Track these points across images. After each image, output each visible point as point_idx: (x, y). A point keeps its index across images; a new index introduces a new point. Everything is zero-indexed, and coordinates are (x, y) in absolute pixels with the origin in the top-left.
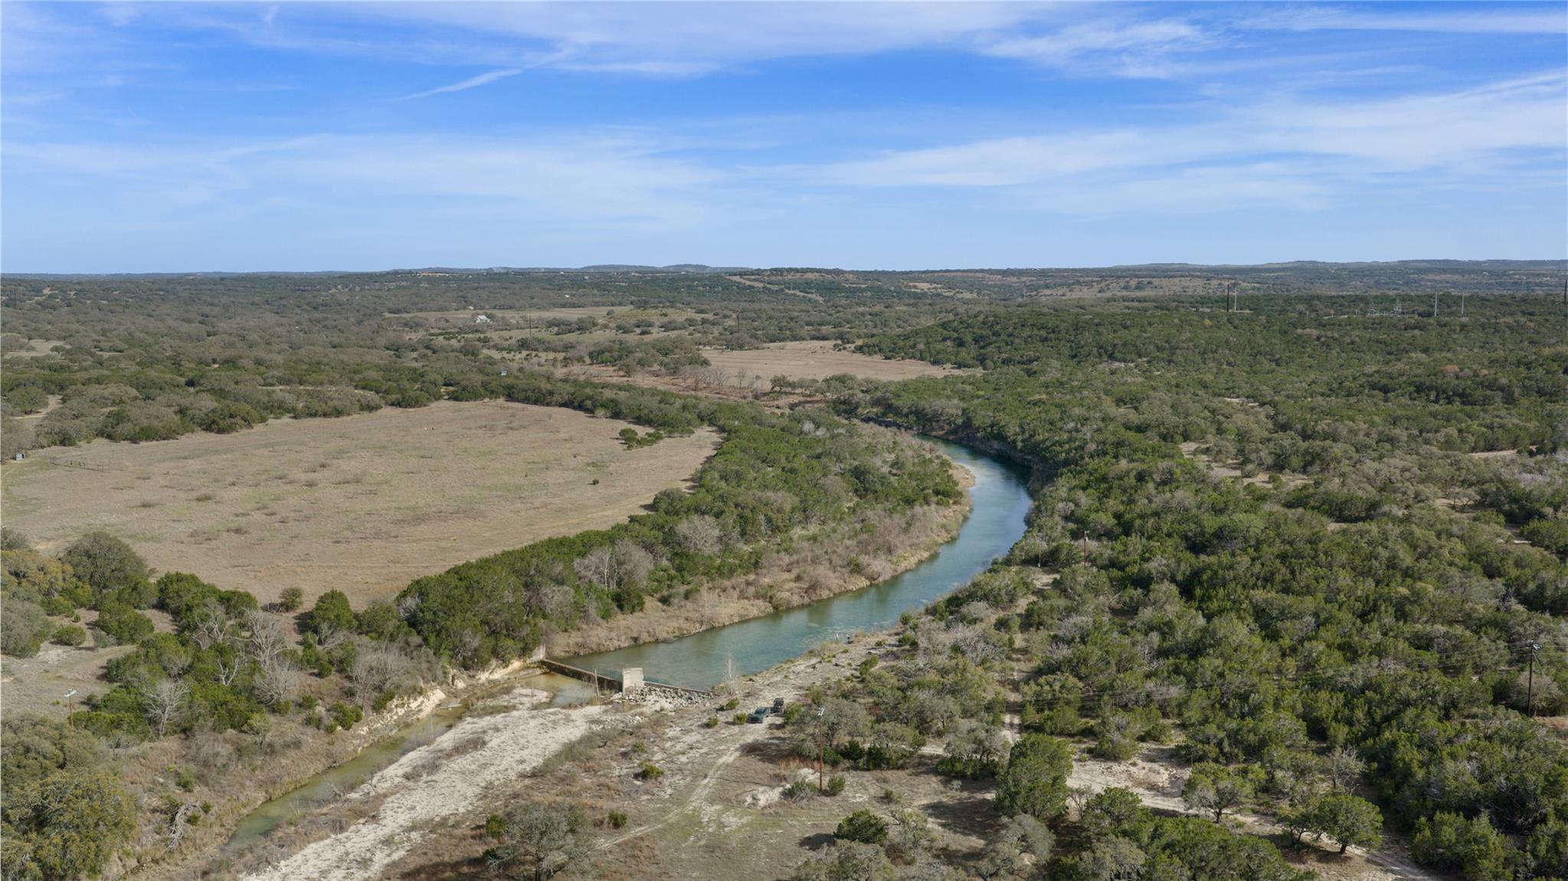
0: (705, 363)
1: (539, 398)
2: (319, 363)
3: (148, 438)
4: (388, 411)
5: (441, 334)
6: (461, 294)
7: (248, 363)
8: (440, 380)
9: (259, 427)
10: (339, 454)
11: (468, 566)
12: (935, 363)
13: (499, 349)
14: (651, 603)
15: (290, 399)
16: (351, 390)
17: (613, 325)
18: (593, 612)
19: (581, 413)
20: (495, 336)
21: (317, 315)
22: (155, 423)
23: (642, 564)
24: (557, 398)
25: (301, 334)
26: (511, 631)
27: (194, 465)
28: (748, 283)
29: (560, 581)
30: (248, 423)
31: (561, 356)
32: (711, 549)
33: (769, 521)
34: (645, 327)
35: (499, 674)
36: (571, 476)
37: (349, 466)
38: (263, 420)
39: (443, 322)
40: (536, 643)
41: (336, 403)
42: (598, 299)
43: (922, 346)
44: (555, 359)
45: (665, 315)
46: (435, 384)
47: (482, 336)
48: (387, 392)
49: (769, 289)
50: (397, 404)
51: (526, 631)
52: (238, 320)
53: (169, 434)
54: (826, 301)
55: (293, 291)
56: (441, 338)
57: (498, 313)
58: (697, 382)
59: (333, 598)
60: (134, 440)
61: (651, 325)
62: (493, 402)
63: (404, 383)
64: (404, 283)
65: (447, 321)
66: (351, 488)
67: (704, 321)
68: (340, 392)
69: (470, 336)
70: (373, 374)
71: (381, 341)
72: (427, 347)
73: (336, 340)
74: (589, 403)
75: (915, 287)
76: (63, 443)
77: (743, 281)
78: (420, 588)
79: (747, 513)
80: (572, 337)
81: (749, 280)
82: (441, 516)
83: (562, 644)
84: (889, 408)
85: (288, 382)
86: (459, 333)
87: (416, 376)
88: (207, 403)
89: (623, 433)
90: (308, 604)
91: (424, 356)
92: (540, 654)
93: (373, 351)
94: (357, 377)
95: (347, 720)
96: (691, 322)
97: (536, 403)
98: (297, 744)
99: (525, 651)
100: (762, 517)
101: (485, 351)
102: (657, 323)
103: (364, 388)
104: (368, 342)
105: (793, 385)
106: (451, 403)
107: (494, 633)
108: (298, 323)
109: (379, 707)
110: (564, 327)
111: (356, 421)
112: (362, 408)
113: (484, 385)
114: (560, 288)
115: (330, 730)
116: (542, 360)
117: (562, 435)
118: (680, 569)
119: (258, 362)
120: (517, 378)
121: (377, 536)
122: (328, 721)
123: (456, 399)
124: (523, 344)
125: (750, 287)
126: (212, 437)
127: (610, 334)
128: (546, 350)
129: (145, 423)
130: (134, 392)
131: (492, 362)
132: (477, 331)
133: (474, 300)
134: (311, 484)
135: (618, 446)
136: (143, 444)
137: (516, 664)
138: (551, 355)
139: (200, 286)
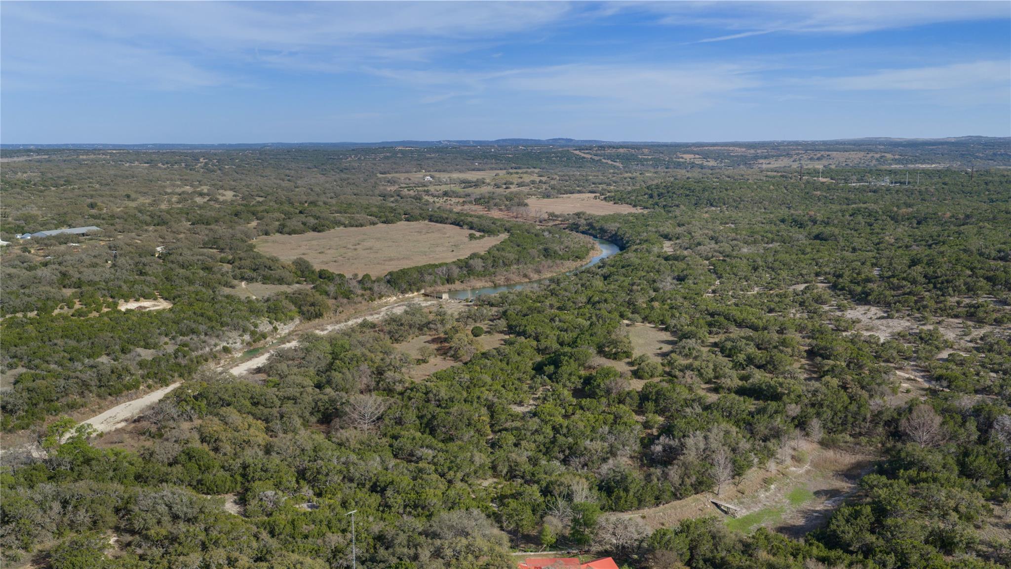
0: (526, 205)
1: (442, 221)
2: (350, 204)
3: (295, 233)
4: (380, 225)
5: (406, 187)
6: (419, 162)
7: (321, 203)
8: (402, 212)
9: (332, 230)
10: (364, 240)
11: (404, 269)
12: (635, 206)
13: (433, 196)
14: (457, 282)
15: (343, 219)
16: (365, 216)
17: (493, 183)
18: (439, 283)
19: (458, 227)
20: (432, 189)
21: (343, 176)
22: (297, 228)
23: (456, 271)
24: (449, 221)
25: (338, 188)
26: (415, 284)
27: (315, 243)
28: (583, 155)
29: (430, 274)
30: (329, 228)
31: (461, 200)
32: (480, 269)
33: (503, 262)
34: (508, 184)
35: (411, 295)
36: (445, 249)
37: (367, 244)
38: (334, 228)
39: (407, 180)
40: (421, 289)
41: (361, 221)
42: (493, 166)
43: (633, 198)
44: (458, 202)
45: (521, 178)
46: (400, 214)
47: (426, 189)
48: (380, 217)
49: (593, 160)
50: (384, 222)
51: (419, 285)
52: (306, 179)
53: (301, 232)
54: (624, 167)
55: (328, 159)
56: (406, 189)
57: (437, 175)
58: (517, 215)
59: (367, 276)
60: (290, 234)
61: (512, 183)
62: (423, 222)
63: (387, 213)
64: (388, 154)
65: (410, 179)
66: (369, 251)
67: (540, 182)
68: (361, 217)
69: (421, 188)
70: (374, 209)
71: (377, 192)
72: (398, 196)
73: (356, 191)
74: (461, 223)
75: (682, 158)
76: (266, 235)
77: (580, 154)
78: (391, 274)
79: (497, 259)
80: (470, 190)
81: (584, 153)
82: (398, 259)
83: (429, 290)
84: (593, 227)
85: (340, 213)
86: (415, 187)
87: (393, 210)
88: (312, 221)
89: (470, 235)
90: (360, 278)
91: (397, 201)
92: (423, 291)
93: (373, 198)
94: (368, 211)
95: (372, 300)
96: (533, 182)
97: (441, 223)
98: (361, 303)
99: (418, 290)
100: (501, 261)
101: (426, 197)
102: (515, 183)
103: (371, 215)
104: (371, 193)
105: (557, 216)
106: (406, 222)
107: (410, 285)
108: (335, 181)
109: (380, 298)
110: (467, 183)
111: (368, 229)
112: (371, 224)
113: (420, 214)
114: (474, 158)
115: (368, 301)
116: (452, 203)
117: (447, 235)
118: (469, 274)
119: (325, 203)
120: (436, 211)
121: (378, 264)
122: (368, 299)
123: (408, 221)
124: (446, 194)
125: (584, 158)
126: (316, 234)
127: (490, 189)
128: (457, 197)
129: (293, 228)
130: (283, 216)
131: (427, 203)
132: (425, 186)
133: (426, 167)
134: (355, 249)
135: (467, 240)
136: (293, 235)
137: (416, 294)
138: (457, 200)
139: (278, 156)
